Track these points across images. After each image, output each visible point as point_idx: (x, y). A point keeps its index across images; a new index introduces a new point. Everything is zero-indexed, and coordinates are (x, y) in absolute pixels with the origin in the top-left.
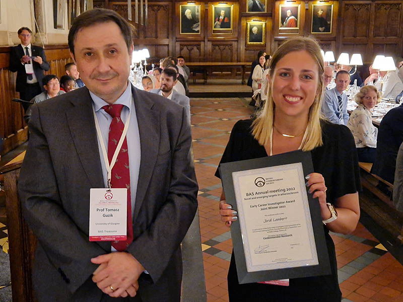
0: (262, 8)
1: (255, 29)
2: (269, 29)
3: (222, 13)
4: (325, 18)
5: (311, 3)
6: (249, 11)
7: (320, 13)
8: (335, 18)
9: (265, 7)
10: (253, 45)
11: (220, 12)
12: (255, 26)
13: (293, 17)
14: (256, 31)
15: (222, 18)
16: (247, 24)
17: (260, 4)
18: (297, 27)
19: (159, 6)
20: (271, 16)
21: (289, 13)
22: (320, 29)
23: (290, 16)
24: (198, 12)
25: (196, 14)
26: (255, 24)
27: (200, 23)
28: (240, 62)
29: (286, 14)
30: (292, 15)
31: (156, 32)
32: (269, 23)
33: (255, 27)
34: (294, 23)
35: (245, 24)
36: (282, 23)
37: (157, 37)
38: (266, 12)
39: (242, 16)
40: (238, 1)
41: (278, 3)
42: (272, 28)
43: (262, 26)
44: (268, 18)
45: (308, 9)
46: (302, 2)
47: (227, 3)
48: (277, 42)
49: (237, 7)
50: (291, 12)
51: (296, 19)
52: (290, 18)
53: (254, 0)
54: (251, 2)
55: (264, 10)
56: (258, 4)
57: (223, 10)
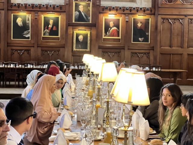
0: (87, 18)
1: (81, 38)
2: (94, 37)
3: (51, 22)
4: (143, 29)
5: (131, 16)
6: (75, 21)
7: (139, 25)
8: (153, 30)
9: (90, 18)
10: (79, 52)
11: (49, 21)
12: (81, 34)
13: (115, 28)
14: (82, 39)
15: (50, 26)
16: (73, 32)
17: (85, 15)
18: (119, 36)
20: (95, 26)
21: (111, 24)
22: (140, 39)
23: (113, 27)
24: (28, 20)
25: (27, 22)
26: (81, 32)
27: (30, 30)
29: (109, 24)
30: (114, 27)
32: (94, 32)
33: (81, 36)
34: (116, 33)
35: (72, 33)
38: (91, 22)
39: (69, 26)
40: (65, 12)
41: (101, 15)
42: (96, 37)
43: (87, 34)
44: (93, 28)
45: (128, 21)
46: (123, 16)
47: (55, 14)
48: (101, 50)
49: (65, 17)
50: (114, 23)
51: (118, 30)
52: (113, 28)
53: (79, 12)
54: (78, 13)
55: (89, 21)
56: (84, 16)
57: (52, 20)
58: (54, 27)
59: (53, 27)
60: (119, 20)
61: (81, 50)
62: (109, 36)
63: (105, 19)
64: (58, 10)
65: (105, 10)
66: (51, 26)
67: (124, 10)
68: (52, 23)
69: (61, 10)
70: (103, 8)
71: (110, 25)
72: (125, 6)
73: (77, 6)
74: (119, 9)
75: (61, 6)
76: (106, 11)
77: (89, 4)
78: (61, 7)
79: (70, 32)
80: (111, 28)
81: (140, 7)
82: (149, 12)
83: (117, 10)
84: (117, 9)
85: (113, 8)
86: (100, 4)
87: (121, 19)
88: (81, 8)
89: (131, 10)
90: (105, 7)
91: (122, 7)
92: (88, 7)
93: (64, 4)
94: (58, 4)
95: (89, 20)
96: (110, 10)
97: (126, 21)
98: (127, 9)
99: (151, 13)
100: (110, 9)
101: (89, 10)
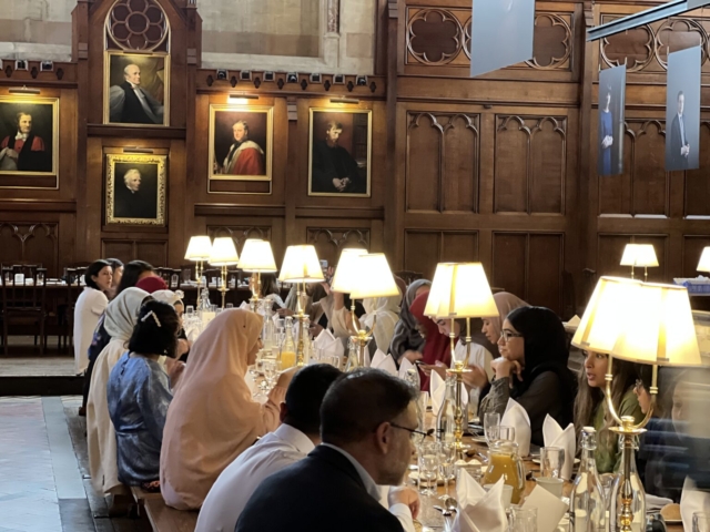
0: (154, 110)
2: (180, 176)
3: (25, 121)
5: (305, 103)
6: (112, 119)
7: (334, 133)
9: (166, 110)
11: (18, 119)
12: (133, 167)
13: (250, 145)
14: (137, 183)
15: (21, 137)
16: (105, 159)
17: (146, 98)
18: (263, 172)
20: (184, 139)
21: (239, 130)
22: (337, 182)
23: (244, 140)
26: (133, 158)
29: (232, 131)
30: (250, 139)
32: (179, 158)
33: (134, 171)
35: (100, 160)
38: (166, 124)
39: (90, 135)
40: (75, 86)
41: (204, 100)
42: (188, 177)
43: (156, 166)
44: (174, 144)
45: (295, 121)
46: (279, 102)
47: (38, 93)
48: (203, 219)
49: (74, 106)
50: (247, 128)
51: (262, 152)
52: (244, 146)
53: (126, 87)
54: (120, 91)
55: (160, 118)
56: (141, 100)
57: (27, 114)
58: (36, 139)
59: (30, 139)
60: (264, 116)
61: (133, 220)
62: (229, 173)
63: (217, 113)
64: (51, 79)
65: (218, 82)
66: (25, 135)
67: (281, 84)
68: (27, 124)
69: (60, 78)
70: (210, 76)
71: (235, 133)
72: (285, 70)
73: (118, 66)
74: (264, 79)
75: (58, 66)
76: (219, 85)
77: (161, 61)
78: (59, 69)
79: (94, 156)
80: (238, 144)
81: (336, 72)
82: (365, 90)
83: (257, 83)
84: (257, 79)
85: (246, 76)
86: (200, 61)
87: (271, 113)
88: (132, 75)
89: (304, 85)
90: (215, 71)
91: (277, 73)
92: (155, 70)
93: (69, 60)
94: (49, 58)
95: (162, 116)
96: (234, 82)
97: (290, 121)
98: (294, 81)
99: (371, 94)
100: (235, 78)
101: (161, 83)
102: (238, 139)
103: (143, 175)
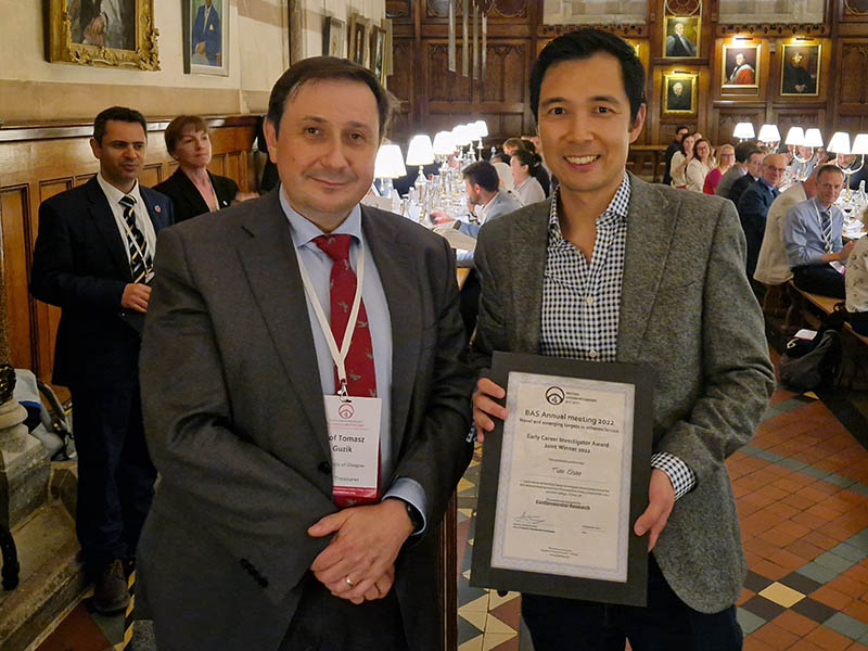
0: (690, 49)
1: (678, 88)
2: (704, 87)
4: (805, 67)
5: (779, 41)
6: (667, 55)
7: (797, 59)
8: (826, 69)
9: (697, 48)
10: (675, 115)
12: (678, 81)
13: (747, 67)
14: (680, 90)
16: (664, 78)
17: (686, 42)
18: (754, 83)
19: (507, 46)
20: (708, 64)
21: (740, 59)
22: (797, 87)
23: (743, 64)
26: (678, 78)
28: (650, 144)
29: (736, 60)
30: (746, 63)
31: (502, 91)
32: (705, 76)
33: (678, 84)
34: (748, 78)
35: (660, 78)
36: (728, 76)
37: (502, 100)
38: (697, 57)
39: (655, 64)
40: (648, 38)
41: (721, 41)
42: (709, 87)
43: (691, 81)
44: (702, 68)
45: (774, 52)
46: (763, 41)
48: (718, 110)
49: (647, 48)
50: (744, 57)
51: (753, 71)
52: (742, 68)
53: (676, 36)
54: (673, 39)
55: (694, 54)
56: (684, 44)
60: (754, 49)
61: (678, 111)
62: (734, 84)
63: (727, 49)
64: (635, 34)
65: (729, 30)
67: (766, 30)
69: (639, 34)
70: (724, 28)
72: (769, 22)
73: (671, 25)
74: (756, 27)
75: (638, 26)
76: (729, 33)
77: (696, 20)
78: (639, 28)
79: (658, 76)
80: (739, 67)
81: (800, 22)
82: (818, 32)
83: (752, 30)
84: (752, 28)
85: (745, 26)
86: (718, 20)
87: (759, 48)
88: (679, 30)
90: (727, 24)
91: (764, 24)
92: (693, 26)
93: (645, 23)
94: (634, 22)
95: (695, 52)
96: (738, 31)
97: (771, 52)
98: (774, 28)
99: (821, 34)
100: (738, 28)
101: (695, 33)
102: (739, 64)
103: (684, 87)
